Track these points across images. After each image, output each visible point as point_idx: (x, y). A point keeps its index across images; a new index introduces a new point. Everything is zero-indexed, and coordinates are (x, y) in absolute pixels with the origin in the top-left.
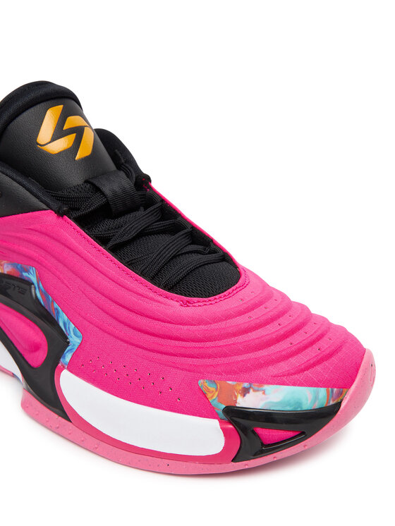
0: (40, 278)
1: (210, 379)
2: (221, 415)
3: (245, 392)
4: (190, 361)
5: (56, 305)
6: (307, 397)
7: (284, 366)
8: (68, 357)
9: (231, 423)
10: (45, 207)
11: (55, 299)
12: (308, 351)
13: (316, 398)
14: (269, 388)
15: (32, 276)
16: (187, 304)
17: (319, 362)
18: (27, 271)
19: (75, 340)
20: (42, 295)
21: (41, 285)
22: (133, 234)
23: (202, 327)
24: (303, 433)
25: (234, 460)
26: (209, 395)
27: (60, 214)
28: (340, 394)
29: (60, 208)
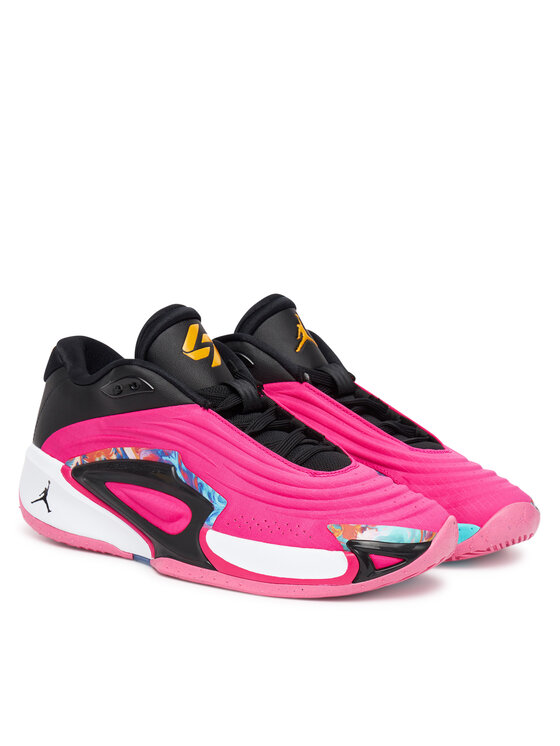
0: (183, 459)
1: (336, 523)
2: (346, 547)
3: (363, 530)
4: (319, 513)
5: (199, 480)
6: (408, 535)
7: (390, 516)
8: (213, 519)
9: (352, 552)
10: (191, 401)
11: (198, 476)
12: (407, 507)
13: (414, 535)
14: (380, 528)
15: (174, 460)
16: (314, 475)
17: (415, 514)
18: (168, 455)
19: (219, 505)
20: (183, 474)
21: (183, 466)
22: (261, 427)
23: (328, 490)
24: (404, 560)
25: (353, 582)
26: (336, 534)
27: (205, 407)
28: (431, 536)
29: (205, 402)
